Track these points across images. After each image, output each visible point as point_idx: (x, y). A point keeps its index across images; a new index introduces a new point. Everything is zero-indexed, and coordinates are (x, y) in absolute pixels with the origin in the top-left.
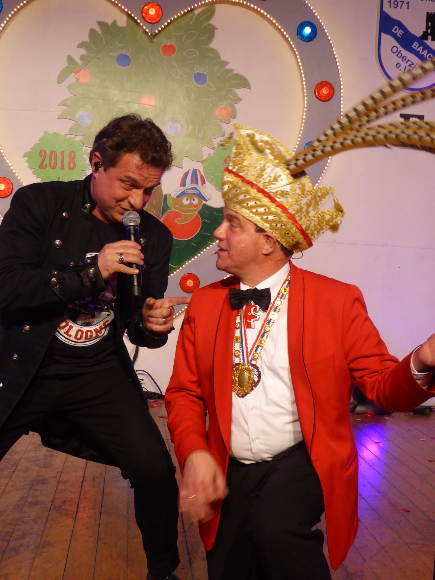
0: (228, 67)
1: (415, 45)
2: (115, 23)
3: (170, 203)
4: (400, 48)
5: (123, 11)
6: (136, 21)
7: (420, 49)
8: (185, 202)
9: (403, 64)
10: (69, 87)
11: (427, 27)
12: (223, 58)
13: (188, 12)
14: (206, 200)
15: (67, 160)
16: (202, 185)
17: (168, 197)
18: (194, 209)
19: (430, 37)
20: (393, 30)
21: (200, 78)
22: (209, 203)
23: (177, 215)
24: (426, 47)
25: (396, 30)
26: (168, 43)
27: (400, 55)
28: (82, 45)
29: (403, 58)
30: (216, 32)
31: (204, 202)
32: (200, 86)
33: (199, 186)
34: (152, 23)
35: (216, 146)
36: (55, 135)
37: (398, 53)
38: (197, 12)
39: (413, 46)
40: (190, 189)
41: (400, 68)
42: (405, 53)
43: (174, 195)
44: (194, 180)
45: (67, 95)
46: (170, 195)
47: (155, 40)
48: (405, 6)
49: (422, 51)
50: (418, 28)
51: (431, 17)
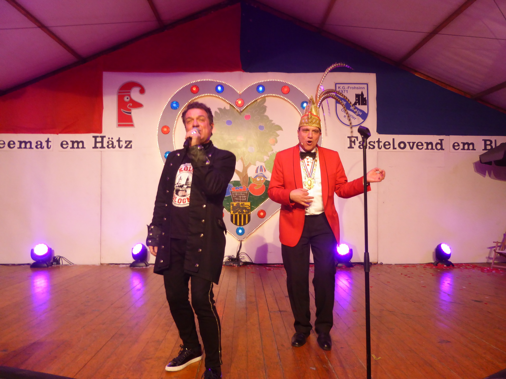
0: (273, 122)
2: (225, 108)
3: (251, 180)
5: (228, 103)
6: (233, 107)
8: (258, 179)
11: (356, 100)
13: (255, 101)
14: (267, 178)
18: (262, 182)
19: (357, 104)
21: (261, 128)
23: (255, 185)
25: (343, 102)
26: (247, 114)
30: (267, 109)
31: (266, 179)
32: (261, 131)
34: (240, 107)
35: (269, 155)
38: (258, 101)
39: (351, 108)
40: (260, 174)
41: (346, 117)
44: (261, 170)
46: (251, 177)
47: (242, 114)
50: (353, 100)
51: (357, 96)
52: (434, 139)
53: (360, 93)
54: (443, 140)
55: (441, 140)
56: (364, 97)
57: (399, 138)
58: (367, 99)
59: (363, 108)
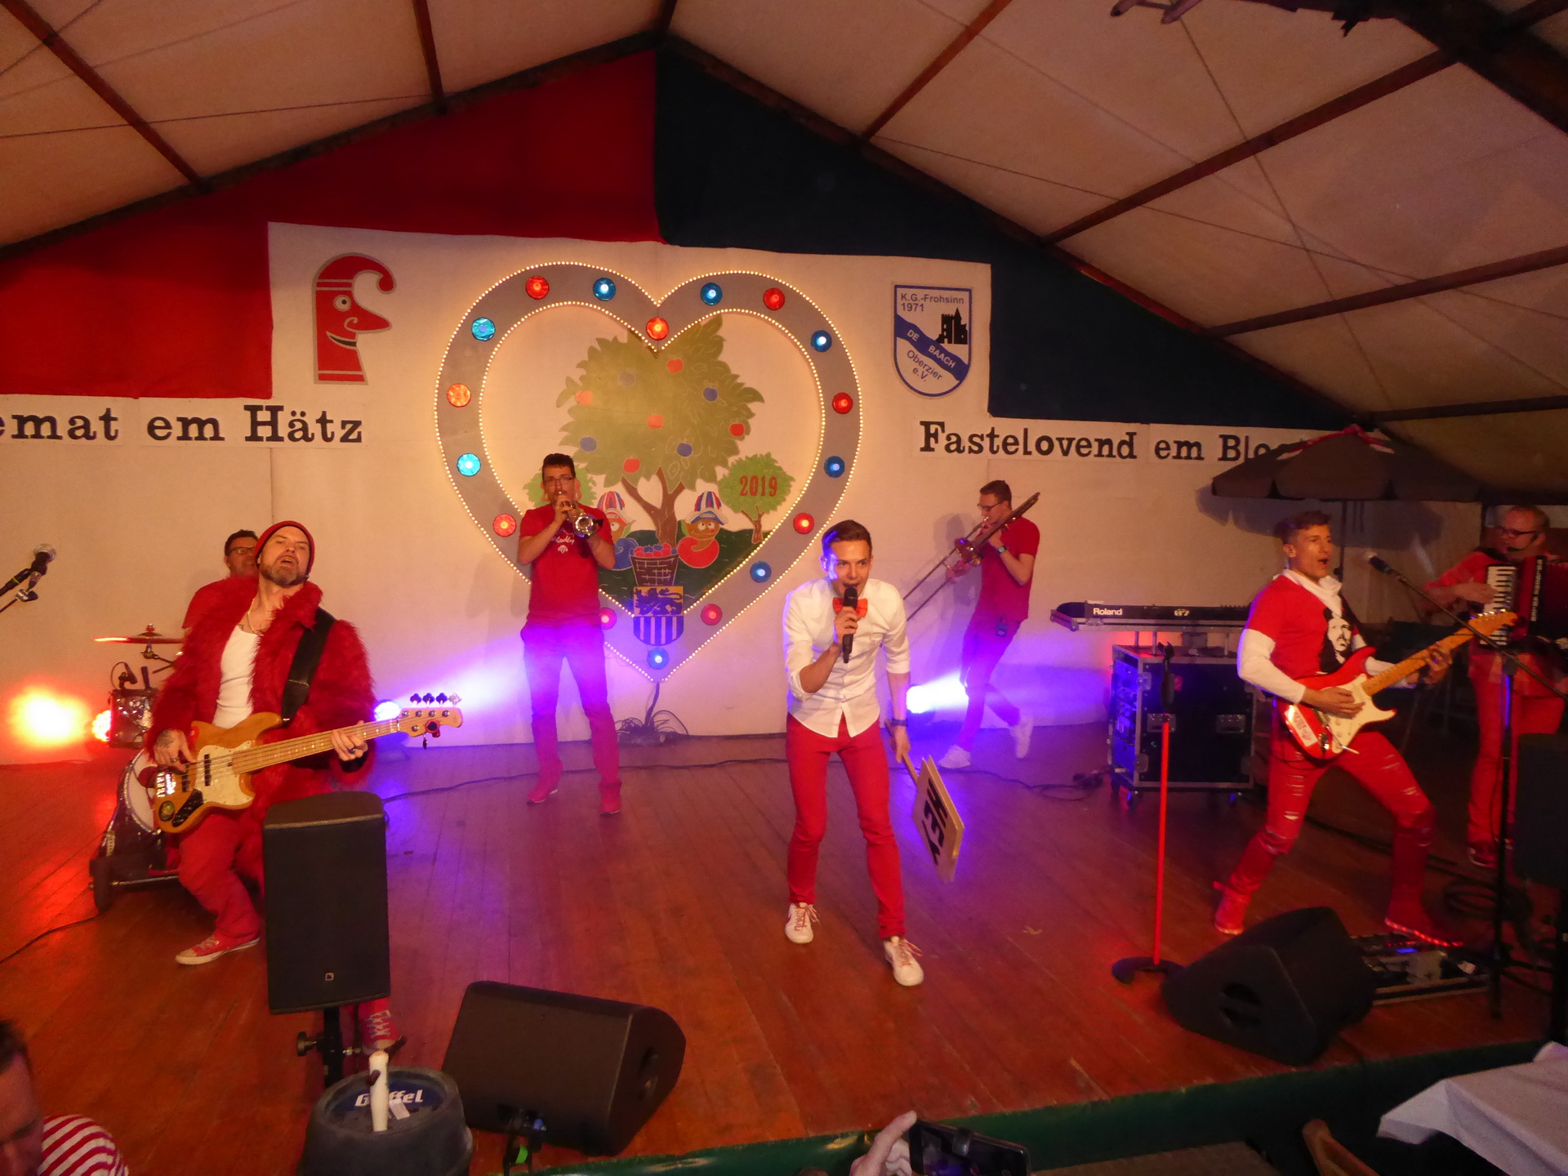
1: (932, 349)
3: (685, 530)
4: (917, 352)
7: (937, 353)
9: (921, 369)
10: (570, 411)
11: (943, 330)
12: (734, 371)
16: (718, 508)
17: (682, 523)
19: (946, 340)
20: (908, 334)
22: (726, 527)
24: (943, 351)
25: (911, 334)
27: (916, 360)
28: (581, 365)
29: (921, 363)
30: (725, 343)
31: (721, 526)
33: (715, 509)
37: (915, 357)
39: (930, 350)
41: (918, 373)
42: (922, 357)
43: (689, 521)
45: (569, 419)
48: (919, 308)
49: (940, 355)
50: (933, 331)
51: (946, 319)
52: (1116, 431)
53: (953, 313)
55: (1131, 435)
56: (963, 323)
57: (1040, 427)
58: (967, 328)
59: (959, 350)
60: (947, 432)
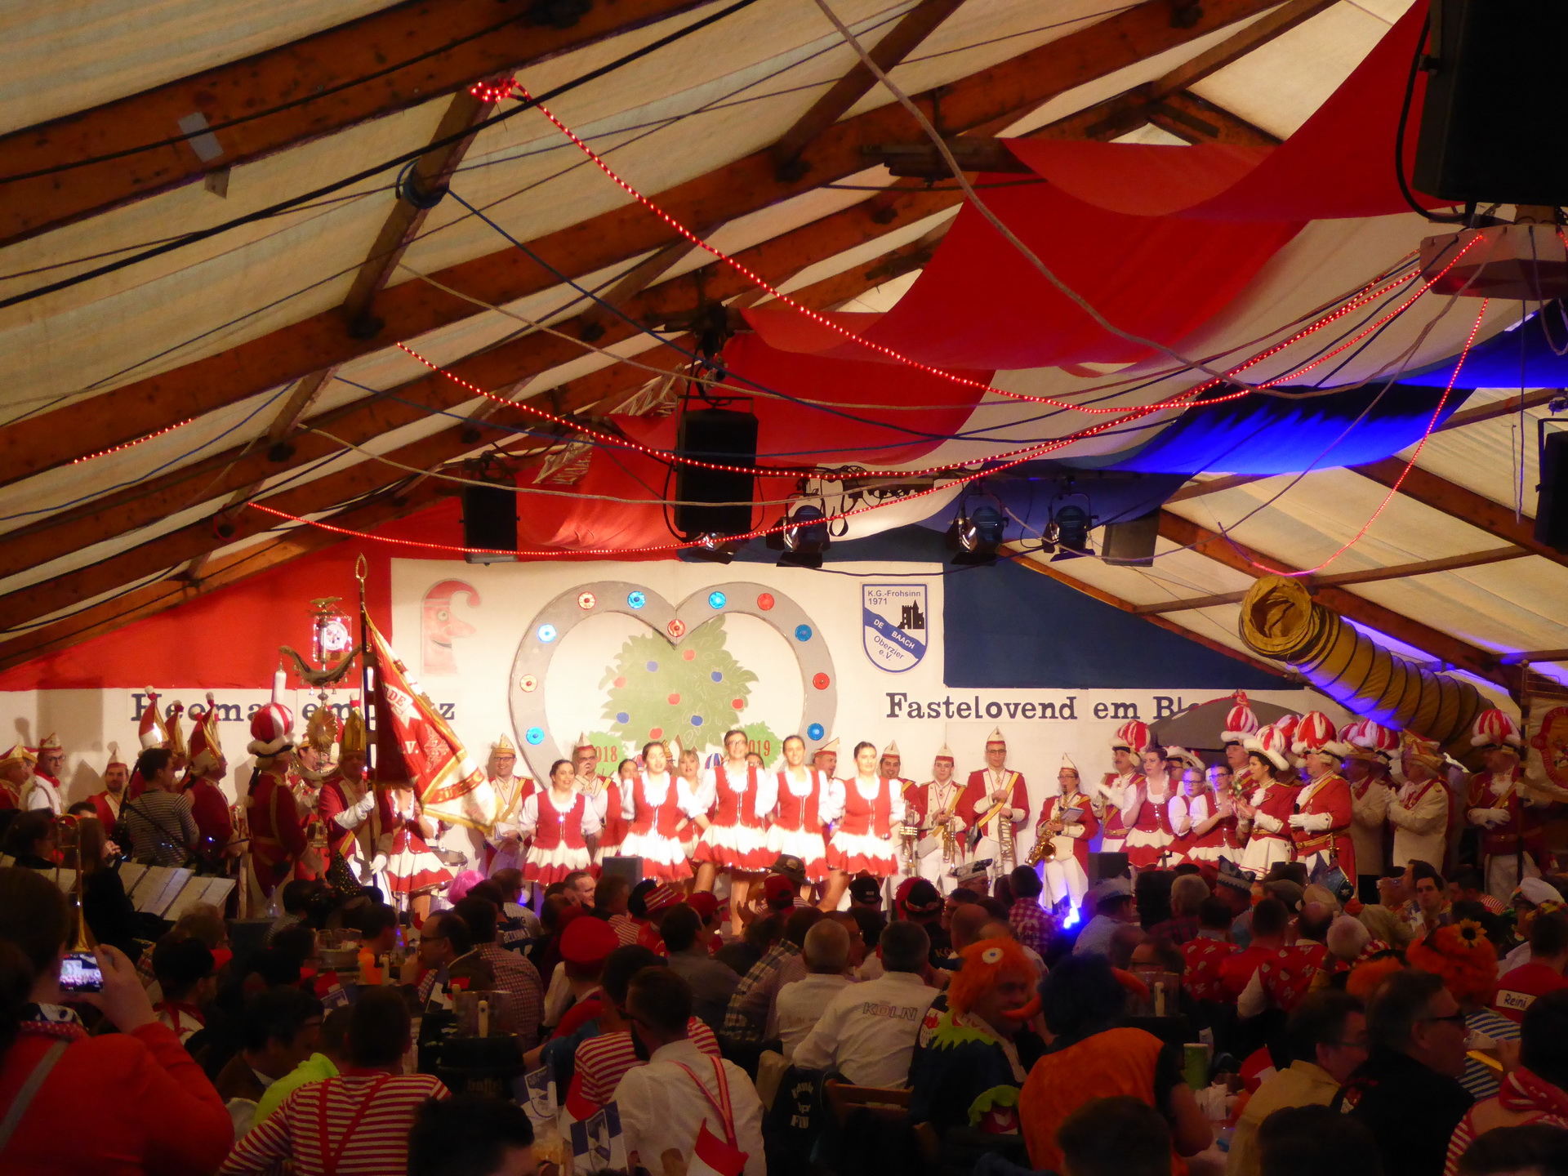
0: (739, 665)
1: (894, 634)
2: (643, 636)
4: (882, 637)
6: (661, 634)
7: (899, 637)
10: (610, 692)
11: (904, 618)
15: (609, 753)
19: (906, 626)
20: (875, 623)
21: (717, 677)
24: (904, 635)
25: (877, 623)
26: (688, 649)
27: (882, 644)
28: (618, 657)
29: (886, 646)
30: (727, 636)
32: (717, 683)
36: (600, 734)
37: (881, 642)
42: (886, 641)
45: (609, 699)
47: (678, 648)
48: (883, 602)
49: (902, 639)
50: (895, 619)
51: (906, 610)
52: (1057, 696)
53: (911, 604)
54: (1075, 698)
55: (1071, 699)
56: (920, 612)
57: (988, 695)
58: (924, 616)
59: (917, 634)
60: (909, 701)
